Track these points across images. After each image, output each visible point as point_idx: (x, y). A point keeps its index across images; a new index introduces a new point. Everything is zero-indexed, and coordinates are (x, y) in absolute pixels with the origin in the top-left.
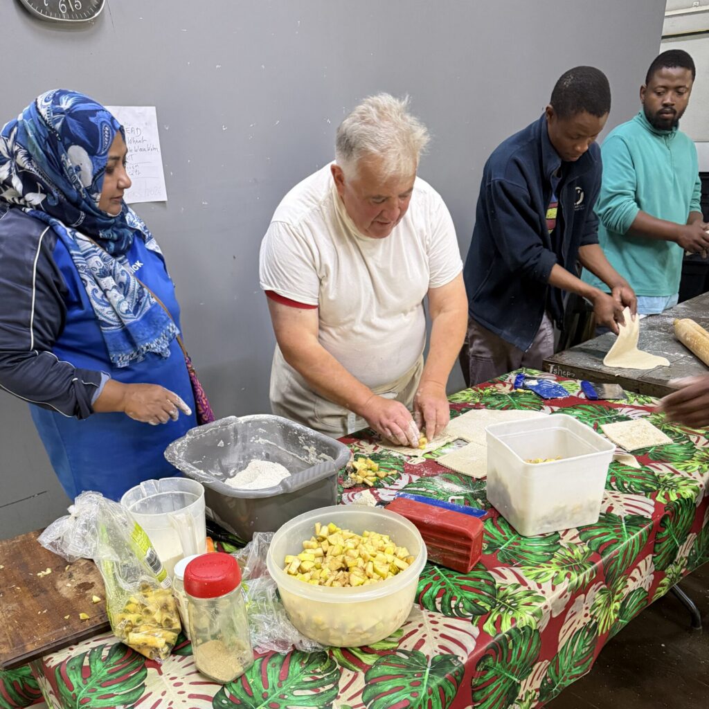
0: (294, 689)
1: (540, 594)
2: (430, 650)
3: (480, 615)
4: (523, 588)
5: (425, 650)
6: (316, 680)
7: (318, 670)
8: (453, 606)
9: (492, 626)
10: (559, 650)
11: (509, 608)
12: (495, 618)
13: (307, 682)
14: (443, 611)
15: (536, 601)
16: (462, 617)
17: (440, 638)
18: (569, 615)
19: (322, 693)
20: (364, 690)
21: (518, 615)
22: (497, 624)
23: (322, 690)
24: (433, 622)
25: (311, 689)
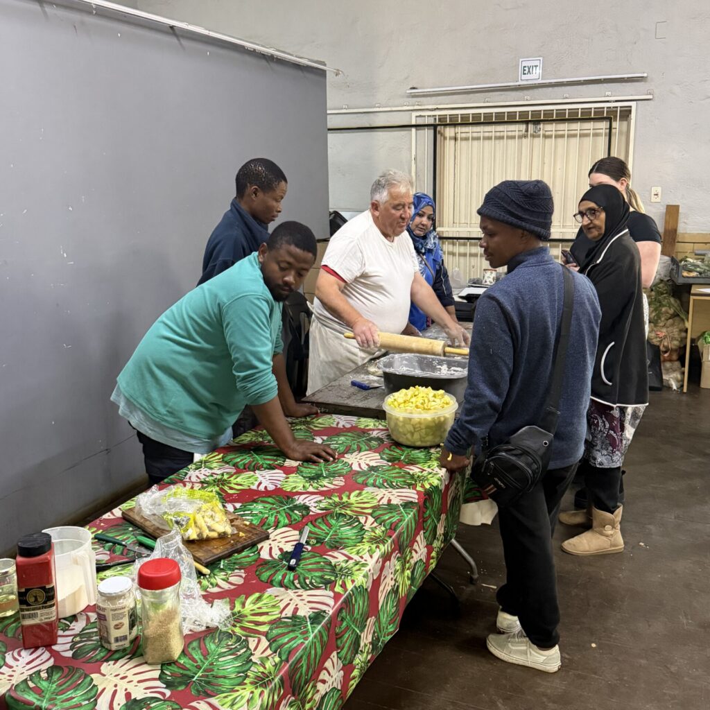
0: (218, 658)
1: (363, 562)
2: (304, 611)
3: (329, 584)
4: (351, 562)
5: (301, 613)
6: (231, 649)
7: (230, 643)
8: (308, 583)
9: (340, 588)
10: (380, 608)
11: (347, 575)
12: (341, 583)
13: (225, 652)
14: (303, 587)
15: (363, 566)
16: (318, 588)
17: (308, 604)
18: (382, 578)
19: (240, 655)
20: (270, 646)
21: (354, 577)
22: (344, 586)
23: (239, 653)
24: (298, 596)
25: (231, 655)
